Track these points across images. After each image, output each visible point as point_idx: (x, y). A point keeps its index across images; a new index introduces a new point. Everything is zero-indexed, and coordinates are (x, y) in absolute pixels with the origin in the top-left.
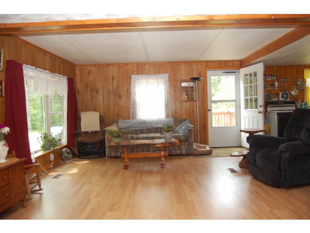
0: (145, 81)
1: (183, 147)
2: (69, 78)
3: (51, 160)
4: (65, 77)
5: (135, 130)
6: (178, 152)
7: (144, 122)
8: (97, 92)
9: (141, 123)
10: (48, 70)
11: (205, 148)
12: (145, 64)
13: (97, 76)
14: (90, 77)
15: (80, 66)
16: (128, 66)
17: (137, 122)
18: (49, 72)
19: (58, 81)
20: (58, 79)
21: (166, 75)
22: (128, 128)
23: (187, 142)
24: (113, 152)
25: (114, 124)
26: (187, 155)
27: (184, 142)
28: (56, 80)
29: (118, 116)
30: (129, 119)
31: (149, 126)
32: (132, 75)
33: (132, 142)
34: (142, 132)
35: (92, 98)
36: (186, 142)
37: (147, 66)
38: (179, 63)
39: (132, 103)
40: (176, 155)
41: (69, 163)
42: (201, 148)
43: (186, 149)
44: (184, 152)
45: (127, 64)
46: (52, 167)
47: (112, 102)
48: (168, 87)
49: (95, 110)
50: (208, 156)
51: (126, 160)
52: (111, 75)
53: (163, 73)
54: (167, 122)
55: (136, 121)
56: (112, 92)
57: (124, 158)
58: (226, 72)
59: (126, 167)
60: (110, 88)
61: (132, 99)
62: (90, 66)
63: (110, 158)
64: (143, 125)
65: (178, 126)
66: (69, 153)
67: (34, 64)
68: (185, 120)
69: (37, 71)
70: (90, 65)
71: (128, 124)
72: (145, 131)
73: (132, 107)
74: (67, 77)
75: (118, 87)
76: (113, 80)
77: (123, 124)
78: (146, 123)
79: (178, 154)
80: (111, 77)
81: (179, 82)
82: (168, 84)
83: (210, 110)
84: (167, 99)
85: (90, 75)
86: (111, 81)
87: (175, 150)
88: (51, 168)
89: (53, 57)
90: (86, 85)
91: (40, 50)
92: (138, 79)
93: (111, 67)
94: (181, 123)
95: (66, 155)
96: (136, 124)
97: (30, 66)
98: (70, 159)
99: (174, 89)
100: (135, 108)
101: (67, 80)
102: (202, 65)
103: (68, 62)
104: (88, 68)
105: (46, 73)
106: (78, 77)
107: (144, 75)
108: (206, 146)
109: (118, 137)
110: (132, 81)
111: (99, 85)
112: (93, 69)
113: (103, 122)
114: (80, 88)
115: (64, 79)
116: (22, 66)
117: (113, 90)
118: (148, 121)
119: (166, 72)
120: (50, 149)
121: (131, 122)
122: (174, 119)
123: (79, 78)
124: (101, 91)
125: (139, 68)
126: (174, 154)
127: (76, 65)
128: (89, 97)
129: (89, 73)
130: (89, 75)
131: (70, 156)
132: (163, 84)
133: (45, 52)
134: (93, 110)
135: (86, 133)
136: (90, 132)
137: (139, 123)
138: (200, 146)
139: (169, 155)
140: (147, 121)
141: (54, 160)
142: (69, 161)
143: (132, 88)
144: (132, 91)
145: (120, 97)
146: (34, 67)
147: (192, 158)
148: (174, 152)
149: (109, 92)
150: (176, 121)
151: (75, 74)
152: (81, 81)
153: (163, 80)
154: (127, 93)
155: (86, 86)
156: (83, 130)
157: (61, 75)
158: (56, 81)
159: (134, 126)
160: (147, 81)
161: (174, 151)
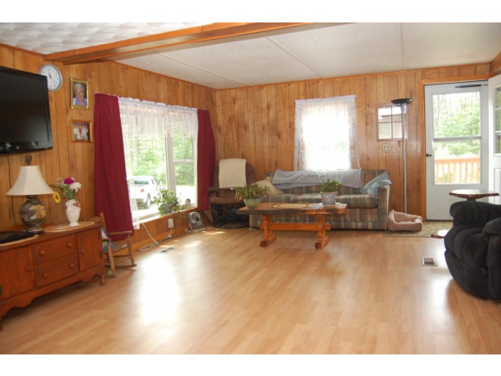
0: (317, 108)
1: (369, 218)
2: (201, 110)
3: (169, 227)
4: (193, 109)
5: (298, 188)
6: (360, 225)
7: (314, 176)
8: (246, 128)
9: (308, 176)
10: (164, 102)
11: (413, 220)
12: (317, 81)
13: (245, 104)
14: (236, 107)
15: (221, 90)
16: (292, 86)
17: (302, 175)
18: (165, 104)
19: (180, 116)
20: (180, 112)
21: (352, 98)
22: (288, 184)
23: (376, 210)
24: (259, 219)
25: (268, 178)
26: (375, 230)
27: (371, 208)
28: (177, 114)
29: (276, 164)
30: (292, 170)
31: (321, 182)
32: (296, 101)
33: (275, 206)
34: (308, 190)
35: (238, 139)
36: (373, 210)
37: (320, 83)
38: (374, 75)
39: (297, 145)
40: (357, 230)
41: (197, 232)
42: (407, 220)
43: (374, 220)
44: (370, 226)
45: (289, 83)
46: (170, 237)
47: (268, 144)
48: (355, 117)
49: (243, 157)
50: (410, 235)
51: (266, 233)
52: (266, 102)
53: (346, 95)
54: (350, 175)
55: (300, 174)
56: (267, 128)
57: (263, 229)
58: (462, 87)
59: (264, 244)
60: (265, 121)
61: (296, 139)
62: (235, 90)
63: (255, 229)
64: (312, 180)
65: (368, 182)
66: (197, 219)
67: (140, 95)
68: (381, 173)
69: (143, 105)
70: (236, 88)
71: (288, 178)
72: (314, 189)
73: (296, 151)
74: (196, 109)
75: (276, 120)
76: (268, 109)
77: (280, 177)
78: (317, 176)
79: (360, 228)
80: (266, 105)
81: (374, 107)
82: (354, 111)
83: (430, 155)
84: (354, 136)
85: (236, 103)
86: (266, 111)
87: (355, 221)
88: (168, 238)
89: (173, 81)
90: (231, 119)
91: (150, 74)
92: (305, 107)
93: (265, 89)
94: (374, 177)
95: (194, 221)
96: (300, 178)
97: (131, 99)
98: (199, 228)
99: (366, 119)
100: (301, 153)
101: (196, 113)
102: (415, 76)
103: (200, 86)
104: (233, 93)
105: (159, 106)
106: (218, 107)
107: (316, 99)
108: (416, 218)
109: (251, 198)
110: (297, 110)
111: (249, 117)
112: (239, 94)
113: (252, 174)
114: (222, 124)
115: (190, 112)
116: (117, 100)
117: (268, 126)
118: (320, 173)
119: (352, 92)
120: (170, 212)
121: (293, 175)
122: (362, 170)
123: (220, 108)
124: (251, 128)
125: (307, 88)
126: (354, 227)
127: (216, 90)
128: (235, 137)
129: (234, 100)
130: (234, 103)
131: (200, 223)
132: (346, 112)
133: (159, 76)
134: (241, 155)
135: (227, 190)
136: (232, 189)
137: (304, 176)
138: (405, 216)
139: (332, 229)
140: (318, 174)
141: (173, 228)
142: (198, 231)
143: (296, 122)
144: (297, 126)
145: (279, 136)
146: (137, 100)
147: (380, 236)
148: (353, 225)
149: (263, 129)
150: (365, 174)
151: (213, 103)
152: (223, 114)
153: (346, 107)
154: (289, 130)
155: (229, 121)
156: (221, 186)
157: (186, 108)
158: (177, 116)
159: (296, 182)
160: (319, 110)
161: (354, 223)
